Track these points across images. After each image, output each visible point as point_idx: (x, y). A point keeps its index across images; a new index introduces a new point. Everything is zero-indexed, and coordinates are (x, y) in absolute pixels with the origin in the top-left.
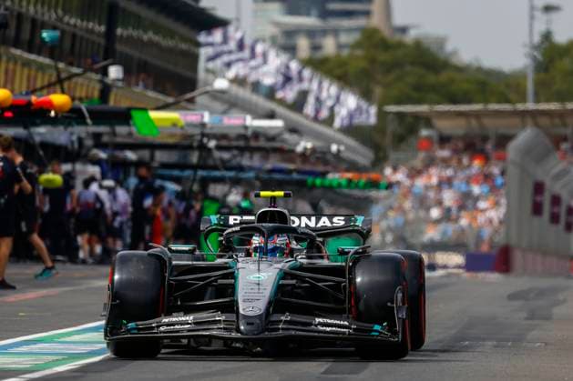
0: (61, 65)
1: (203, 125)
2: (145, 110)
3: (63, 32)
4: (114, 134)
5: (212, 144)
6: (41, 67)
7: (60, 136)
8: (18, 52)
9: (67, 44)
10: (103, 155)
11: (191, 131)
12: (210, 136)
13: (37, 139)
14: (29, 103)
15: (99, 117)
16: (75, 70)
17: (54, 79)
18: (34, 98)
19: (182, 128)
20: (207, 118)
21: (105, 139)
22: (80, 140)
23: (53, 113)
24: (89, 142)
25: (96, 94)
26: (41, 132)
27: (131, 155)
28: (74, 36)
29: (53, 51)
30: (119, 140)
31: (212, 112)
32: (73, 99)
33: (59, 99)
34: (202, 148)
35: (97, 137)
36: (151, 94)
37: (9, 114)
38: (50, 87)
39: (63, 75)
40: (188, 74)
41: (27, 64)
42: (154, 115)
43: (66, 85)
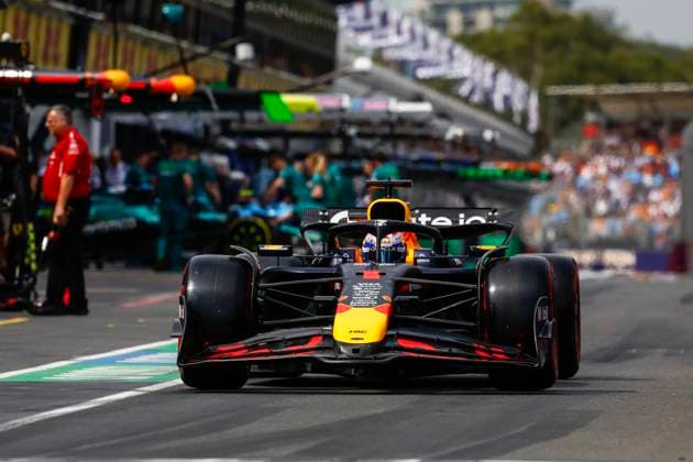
0: (185, 44)
1: (342, 110)
2: (276, 93)
3: (187, 8)
4: (242, 120)
5: (352, 131)
6: (163, 47)
7: (184, 123)
8: (137, 30)
9: (191, 21)
10: (231, 144)
11: (329, 117)
12: (350, 123)
13: (159, 127)
14: (148, 87)
15: (226, 101)
16: (201, 49)
17: (177, 58)
18: (153, 81)
19: (319, 113)
20: (346, 102)
21: (234, 126)
22: (207, 128)
23: (174, 98)
24: (216, 130)
25: (223, 76)
26: (163, 119)
27: (262, 144)
28: (199, 12)
29: (176, 28)
30: (248, 127)
31: (352, 95)
32: (197, 81)
33: (182, 81)
34: (342, 135)
35: (225, 124)
36: (284, 75)
37: (126, 99)
38: (173, 68)
39: (187, 55)
40: (325, 52)
41: (147, 42)
42: (287, 99)
43: (190, 66)
